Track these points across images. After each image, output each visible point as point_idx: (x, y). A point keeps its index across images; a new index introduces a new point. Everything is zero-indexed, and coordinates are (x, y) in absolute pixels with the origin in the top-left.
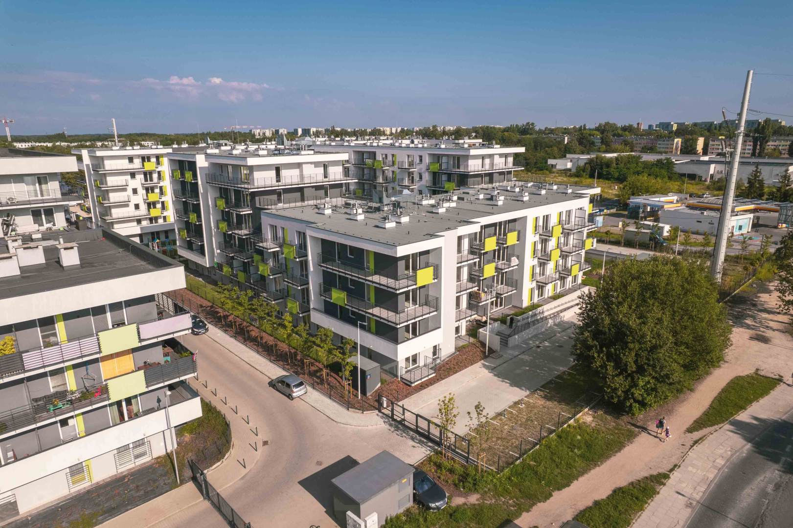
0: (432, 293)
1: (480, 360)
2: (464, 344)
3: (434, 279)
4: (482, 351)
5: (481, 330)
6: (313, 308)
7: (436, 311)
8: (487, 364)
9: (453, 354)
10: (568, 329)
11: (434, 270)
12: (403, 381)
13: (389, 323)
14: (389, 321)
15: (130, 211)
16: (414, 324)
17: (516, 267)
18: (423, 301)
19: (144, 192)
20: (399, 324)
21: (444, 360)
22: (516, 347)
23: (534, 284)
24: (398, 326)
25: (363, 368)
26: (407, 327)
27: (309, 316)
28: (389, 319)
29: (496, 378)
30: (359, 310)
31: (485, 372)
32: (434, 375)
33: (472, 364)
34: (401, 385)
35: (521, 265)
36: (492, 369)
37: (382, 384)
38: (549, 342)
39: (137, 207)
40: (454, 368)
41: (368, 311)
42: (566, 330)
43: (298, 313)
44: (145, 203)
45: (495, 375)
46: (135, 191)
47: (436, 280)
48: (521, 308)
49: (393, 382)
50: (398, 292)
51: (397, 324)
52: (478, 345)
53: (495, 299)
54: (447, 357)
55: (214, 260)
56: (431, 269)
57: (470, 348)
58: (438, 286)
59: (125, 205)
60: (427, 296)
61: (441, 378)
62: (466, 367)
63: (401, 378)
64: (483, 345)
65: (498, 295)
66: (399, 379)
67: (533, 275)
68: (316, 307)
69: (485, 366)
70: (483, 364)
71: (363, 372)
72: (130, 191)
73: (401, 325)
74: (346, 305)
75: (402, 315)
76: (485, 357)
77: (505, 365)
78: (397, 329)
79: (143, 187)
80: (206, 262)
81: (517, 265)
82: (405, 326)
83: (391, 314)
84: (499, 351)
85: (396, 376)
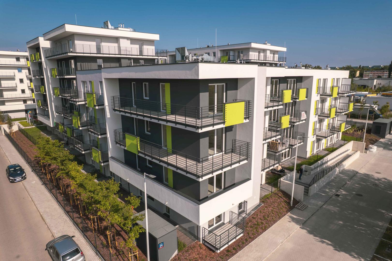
0: (240, 136)
1: (287, 212)
2: (266, 194)
3: (245, 118)
4: (286, 202)
5: (282, 179)
6: (112, 157)
7: (247, 159)
8: (295, 217)
9: (258, 206)
10: (353, 176)
11: (246, 106)
12: (206, 244)
13: (188, 175)
14: (187, 172)
15: (18, 94)
16: (219, 177)
17: (304, 121)
18: (229, 147)
19: (29, 81)
20: (202, 176)
21: (249, 214)
22: (317, 196)
23: (315, 139)
24: (201, 180)
25: (154, 234)
26: (211, 180)
27: (108, 166)
28: (188, 170)
29: (311, 236)
30: (153, 158)
31: (296, 228)
32: (242, 235)
33: (280, 218)
34: (203, 251)
35: (307, 120)
36: (303, 224)
37: (179, 251)
38: (344, 190)
39: (23, 91)
40: (262, 223)
41: (162, 159)
42: (352, 178)
43: (100, 162)
44: (29, 89)
45: (310, 232)
46: (21, 81)
47: (247, 121)
48: (306, 158)
49: (194, 247)
50: (200, 131)
51: (199, 177)
52: (280, 194)
53: (288, 149)
54: (252, 210)
55: (54, 121)
56: (242, 105)
57: (273, 198)
58: (248, 127)
59: (14, 89)
60: (234, 141)
61: (250, 238)
62: (275, 222)
63: (203, 240)
64: (287, 195)
65: (290, 146)
66: (201, 242)
67: (315, 130)
68: (114, 156)
69: (293, 219)
70: (291, 217)
71: (153, 239)
72: (17, 81)
73: (205, 178)
74: (139, 152)
75: (205, 164)
76: (291, 209)
77: (314, 218)
78: (199, 182)
79: (27, 78)
80: (51, 123)
81: (305, 120)
82: (209, 179)
83: (191, 163)
84: (302, 200)
85: (198, 238)
